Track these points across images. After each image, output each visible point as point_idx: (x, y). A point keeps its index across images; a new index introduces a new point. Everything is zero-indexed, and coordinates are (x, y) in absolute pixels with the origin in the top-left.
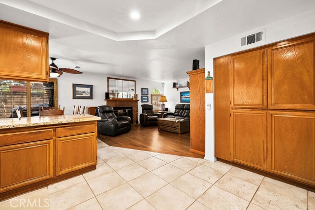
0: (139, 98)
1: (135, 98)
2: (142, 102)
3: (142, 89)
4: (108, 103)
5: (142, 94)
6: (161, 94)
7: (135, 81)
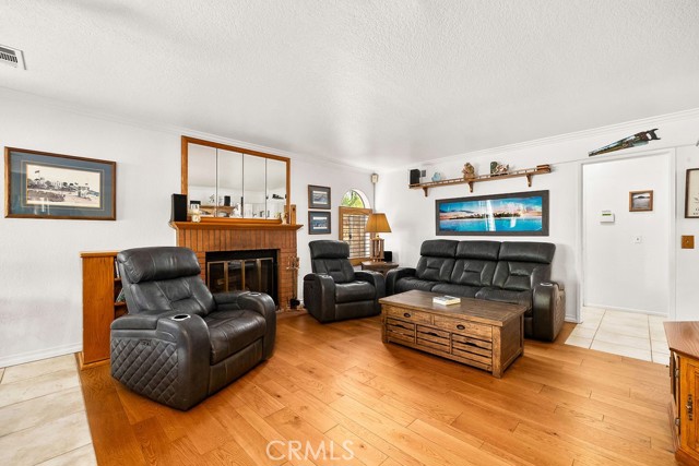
0: (302, 218)
1: (287, 217)
2: (311, 232)
3: (311, 188)
4: (181, 238)
5: (311, 205)
6: (368, 207)
7: (287, 160)
